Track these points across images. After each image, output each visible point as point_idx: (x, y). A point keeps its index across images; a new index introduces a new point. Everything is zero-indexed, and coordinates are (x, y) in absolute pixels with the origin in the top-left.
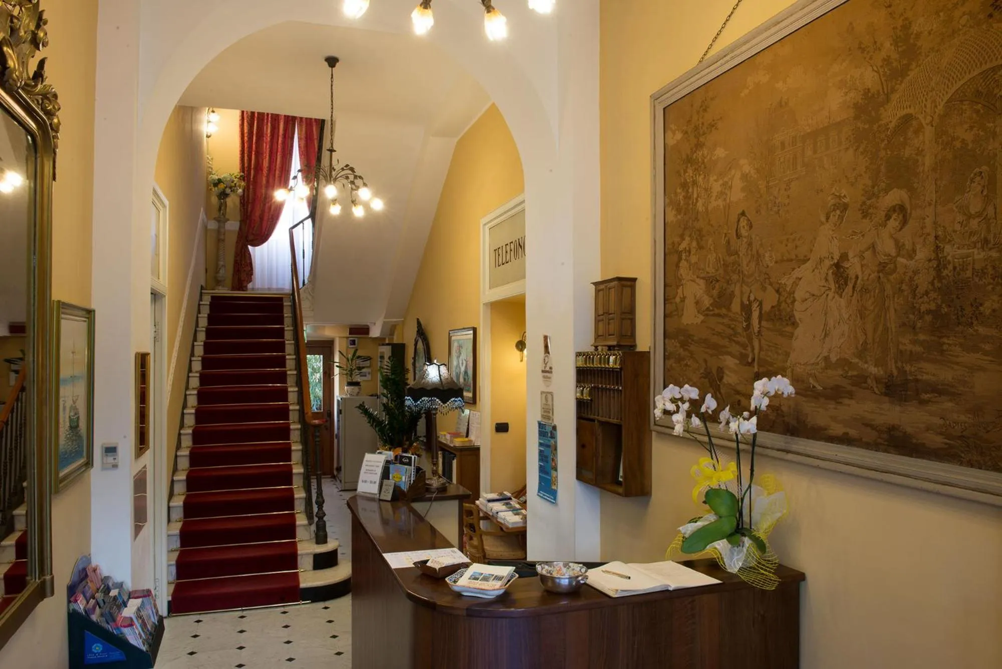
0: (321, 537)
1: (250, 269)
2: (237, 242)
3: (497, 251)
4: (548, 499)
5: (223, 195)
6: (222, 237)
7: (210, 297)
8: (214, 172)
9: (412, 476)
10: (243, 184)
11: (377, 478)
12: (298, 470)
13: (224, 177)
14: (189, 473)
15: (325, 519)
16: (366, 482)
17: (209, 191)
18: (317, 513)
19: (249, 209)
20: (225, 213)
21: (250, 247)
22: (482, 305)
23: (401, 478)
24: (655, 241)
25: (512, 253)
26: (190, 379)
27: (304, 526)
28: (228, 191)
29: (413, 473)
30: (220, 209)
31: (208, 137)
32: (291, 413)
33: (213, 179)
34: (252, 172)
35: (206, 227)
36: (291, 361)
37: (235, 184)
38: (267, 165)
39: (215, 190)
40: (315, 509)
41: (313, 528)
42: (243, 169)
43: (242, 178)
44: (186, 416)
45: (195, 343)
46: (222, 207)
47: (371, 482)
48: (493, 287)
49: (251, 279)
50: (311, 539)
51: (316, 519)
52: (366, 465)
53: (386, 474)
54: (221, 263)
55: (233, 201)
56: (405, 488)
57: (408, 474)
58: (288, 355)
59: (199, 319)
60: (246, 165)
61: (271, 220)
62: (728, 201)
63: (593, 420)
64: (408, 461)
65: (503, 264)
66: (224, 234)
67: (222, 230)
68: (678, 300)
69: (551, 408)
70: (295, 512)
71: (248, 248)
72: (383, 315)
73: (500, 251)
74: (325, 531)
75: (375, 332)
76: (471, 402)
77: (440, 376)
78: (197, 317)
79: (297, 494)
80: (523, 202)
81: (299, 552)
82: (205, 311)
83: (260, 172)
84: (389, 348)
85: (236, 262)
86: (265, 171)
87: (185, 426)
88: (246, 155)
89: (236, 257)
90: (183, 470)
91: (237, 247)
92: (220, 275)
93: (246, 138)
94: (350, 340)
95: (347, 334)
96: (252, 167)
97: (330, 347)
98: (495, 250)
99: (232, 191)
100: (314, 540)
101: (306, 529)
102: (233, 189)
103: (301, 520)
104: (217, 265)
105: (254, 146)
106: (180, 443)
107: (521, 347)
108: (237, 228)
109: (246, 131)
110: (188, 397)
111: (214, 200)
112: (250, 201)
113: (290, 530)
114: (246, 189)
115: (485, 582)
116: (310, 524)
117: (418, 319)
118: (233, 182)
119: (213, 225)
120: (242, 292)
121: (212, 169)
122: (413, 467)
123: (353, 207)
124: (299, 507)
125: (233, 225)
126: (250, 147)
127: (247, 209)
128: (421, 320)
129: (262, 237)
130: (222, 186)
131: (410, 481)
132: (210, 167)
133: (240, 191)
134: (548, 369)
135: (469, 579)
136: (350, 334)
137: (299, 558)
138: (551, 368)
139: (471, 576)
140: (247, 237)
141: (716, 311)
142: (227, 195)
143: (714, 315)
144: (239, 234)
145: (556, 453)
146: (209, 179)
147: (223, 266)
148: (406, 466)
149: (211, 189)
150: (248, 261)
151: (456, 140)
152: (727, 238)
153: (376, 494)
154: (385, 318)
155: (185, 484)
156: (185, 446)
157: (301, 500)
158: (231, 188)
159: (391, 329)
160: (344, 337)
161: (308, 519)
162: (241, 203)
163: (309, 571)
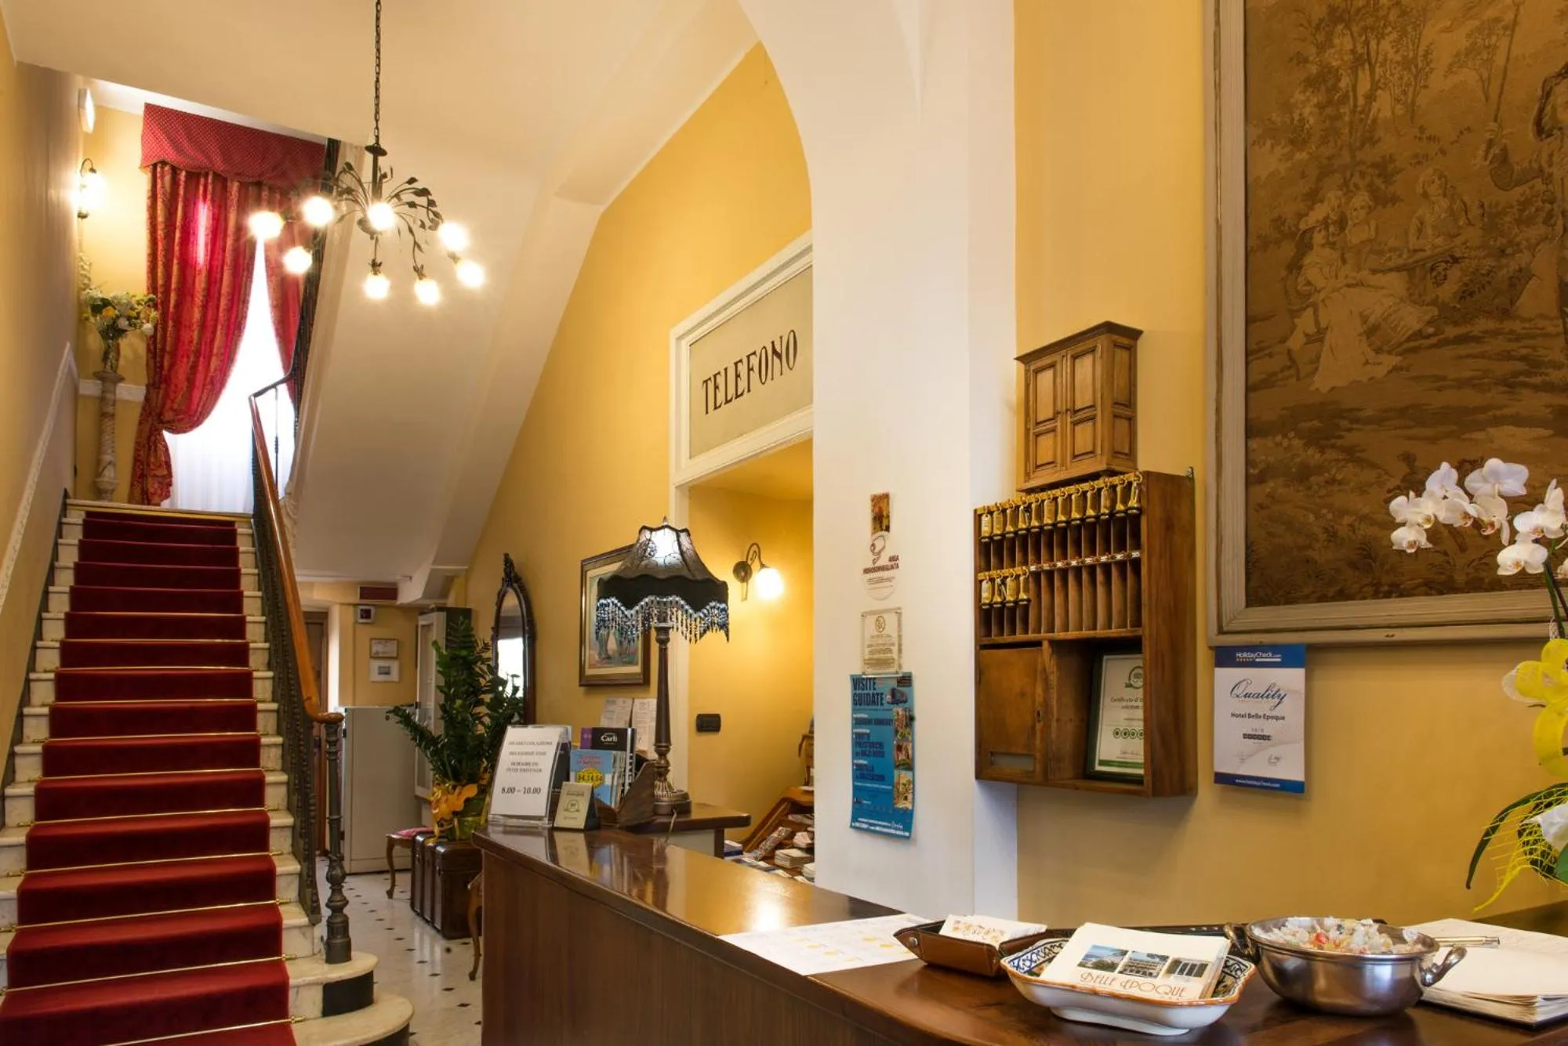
0: (338, 948)
1: (165, 472)
2: (140, 423)
3: (711, 385)
4: (886, 830)
5: (112, 332)
6: (110, 409)
7: (83, 514)
8: (92, 287)
9: (628, 773)
10: (154, 314)
11: (543, 780)
12: (280, 819)
13: (114, 298)
14: (32, 831)
15: (346, 911)
16: (512, 790)
17: (82, 321)
18: (330, 900)
19: (166, 364)
20: (117, 367)
21: (167, 435)
22: (672, 491)
23: (602, 779)
24: (1219, 228)
25: (754, 375)
26: (39, 652)
27: (300, 927)
28: (123, 323)
29: (628, 767)
30: (105, 357)
31: (82, 216)
32: (260, 717)
33: (92, 297)
34: (173, 296)
35: (76, 389)
36: (257, 626)
37: (138, 313)
38: (203, 285)
39: (95, 322)
40: (324, 891)
41: (321, 930)
42: (153, 287)
43: (152, 304)
44: (27, 722)
45: (51, 589)
46: (109, 354)
47: (527, 791)
48: (701, 452)
49: (169, 492)
50: (314, 954)
51: (326, 912)
52: (512, 753)
53: (562, 771)
54: (107, 458)
55: (133, 347)
56: (611, 801)
57: (618, 770)
58: (250, 615)
59: (60, 548)
60: (160, 282)
61: (209, 387)
62: (1500, 60)
63: (1038, 644)
64: (615, 739)
65: (727, 402)
66: (114, 405)
67: (109, 396)
68: (1296, 342)
69: (895, 640)
70: (277, 901)
71: (161, 435)
72: (431, 558)
73: (721, 380)
74: (348, 936)
75: (412, 592)
76: (641, 681)
77: (682, 553)
78: (56, 544)
79: (281, 866)
80: (809, 249)
81: (292, 982)
82: (73, 536)
83: (189, 298)
84: (443, 615)
85: (137, 460)
86: (199, 298)
87: (25, 739)
88: (160, 263)
89: (136, 450)
90: (19, 826)
91: (140, 432)
92: (106, 479)
93: (160, 233)
94: (362, 610)
95: (356, 599)
96: (173, 286)
97: (321, 624)
98: (706, 382)
99: (130, 325)
100: (324, 957)
101: (304, 934)
102: (133, 320)
103: (292, 916)
104: (98, 462)
105: (177, 248)
106: (14, 772)
107: (743, 574)
108: (141, 398)
109: (160, 219)
110: (32, 684)
111: (95, 342)
112: (168, 348)
113: (268, 938)
114: (161, 325)
115: (1141, 980)
116: (313, 924)
117: (506, 555)
118: (132, 309)
119: (90, 388)
120: (153, 508)
121: (89, 279)
122: (629, 754)
123: (418, 280)
124: (286, 891)
125: (132, 392)
126: (169, 251)
127: (162, 362)
128: (512, 557)
129: (190, 417)
130: (110, 312)
131: (623, 785)
132: (85, 276)
133: (148, 327)
134: (884, 561)
135: (1081, 965)
136: (362, 597)
137: (292, 994)
138: (894, 559)
139: (1088, 956)
140: (160, 414)
141: (1451, 332)
142: (121, 332)
143: (1446, 342)
144: (144, 409)
145: (912, 733)
146: (83, 297)
147: (110, 463)
148: (614, 752)
149: (87, 319)
150: (163, 459)
151: (602, 209)
152: (1496, 150)
153: (540, 818)
154: (435, 562)
155: (23, 852)
156: (26, 779)
157: (290, 878)
158: (129, 318)
159: (441, 585)
160: (349, 604)
161: (308, 915)
162: (149, 350)
163: (315, 1019)
